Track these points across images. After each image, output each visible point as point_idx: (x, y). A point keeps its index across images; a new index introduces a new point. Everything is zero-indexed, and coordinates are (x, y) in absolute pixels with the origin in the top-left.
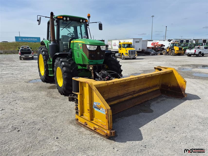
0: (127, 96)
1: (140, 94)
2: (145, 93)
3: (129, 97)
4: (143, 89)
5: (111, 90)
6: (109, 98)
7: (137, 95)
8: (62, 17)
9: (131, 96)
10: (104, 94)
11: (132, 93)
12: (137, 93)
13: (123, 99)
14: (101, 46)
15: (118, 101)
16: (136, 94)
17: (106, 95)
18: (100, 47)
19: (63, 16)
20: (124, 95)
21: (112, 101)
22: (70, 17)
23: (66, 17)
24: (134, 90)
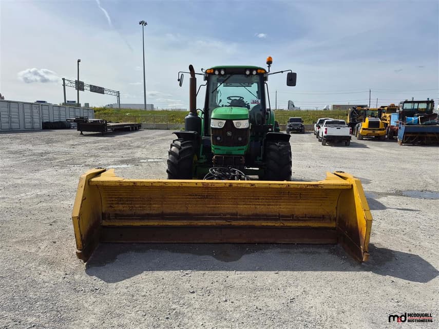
0: (214, 219)
1: (254, 224)
2: (275, 226)
3: (217, 221)
4: (267, 216)
5: (169, 200)
6: (163, 212)
7: (242, 223)
8: (212, 71)
9: (224, 221)
10: (152, 202)
11: (229, 216)
12: (243, 219)
13: (201, 223)
14: (234, 121)
15: (186, 224)
16: (242, 221)
17: (157, 206)
18: (233, 123)
19: (215, 69)
20: (203, 215)
21: (169, 220)
22: (225, 69)
23: (219, 69)
24: (234, 211)
